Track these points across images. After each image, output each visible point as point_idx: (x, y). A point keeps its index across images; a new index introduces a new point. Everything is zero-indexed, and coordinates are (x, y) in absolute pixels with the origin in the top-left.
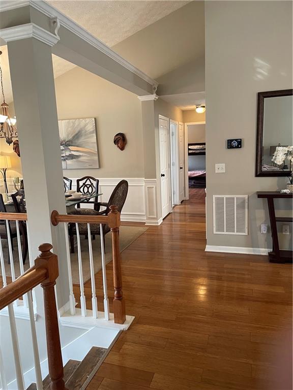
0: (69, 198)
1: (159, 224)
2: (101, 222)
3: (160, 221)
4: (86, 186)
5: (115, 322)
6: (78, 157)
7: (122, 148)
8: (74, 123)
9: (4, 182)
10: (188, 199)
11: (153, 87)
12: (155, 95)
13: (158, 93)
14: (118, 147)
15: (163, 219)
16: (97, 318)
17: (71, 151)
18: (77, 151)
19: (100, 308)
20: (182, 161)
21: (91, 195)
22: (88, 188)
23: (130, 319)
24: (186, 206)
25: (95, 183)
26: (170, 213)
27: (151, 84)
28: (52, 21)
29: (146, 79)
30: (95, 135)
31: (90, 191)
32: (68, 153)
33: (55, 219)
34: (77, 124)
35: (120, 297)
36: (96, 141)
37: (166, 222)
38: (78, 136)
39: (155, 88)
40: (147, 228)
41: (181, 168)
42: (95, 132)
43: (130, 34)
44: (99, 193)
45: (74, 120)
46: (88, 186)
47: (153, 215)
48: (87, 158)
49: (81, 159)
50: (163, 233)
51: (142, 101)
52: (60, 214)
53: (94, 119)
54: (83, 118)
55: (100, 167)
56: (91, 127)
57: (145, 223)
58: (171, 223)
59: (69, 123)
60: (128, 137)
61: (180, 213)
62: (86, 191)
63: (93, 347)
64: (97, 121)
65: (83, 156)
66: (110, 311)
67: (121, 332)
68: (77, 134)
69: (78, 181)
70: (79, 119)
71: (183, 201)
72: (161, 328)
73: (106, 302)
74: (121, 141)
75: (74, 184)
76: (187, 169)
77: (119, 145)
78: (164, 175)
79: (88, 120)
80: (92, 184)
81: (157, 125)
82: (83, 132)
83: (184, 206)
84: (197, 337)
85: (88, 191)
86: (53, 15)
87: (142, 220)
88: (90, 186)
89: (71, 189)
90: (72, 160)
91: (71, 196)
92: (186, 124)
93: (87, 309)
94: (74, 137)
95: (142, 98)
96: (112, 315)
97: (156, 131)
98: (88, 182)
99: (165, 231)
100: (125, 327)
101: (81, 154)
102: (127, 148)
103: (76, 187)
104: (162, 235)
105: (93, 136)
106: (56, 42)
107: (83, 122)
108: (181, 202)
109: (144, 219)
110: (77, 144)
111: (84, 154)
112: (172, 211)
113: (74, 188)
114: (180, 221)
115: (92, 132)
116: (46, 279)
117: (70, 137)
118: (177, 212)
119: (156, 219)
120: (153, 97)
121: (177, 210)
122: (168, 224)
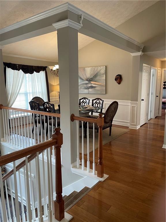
0: (86, 109)
1: (137, 129)
2: (94, 122)
3: (138, 127)
4: (97, 103)
5: (98, 176)
6: (95, 87)
7: (119, 83)
8: (94, 69)
9: (59, 99)
10: (161, 116)
11: (141, 47)
12: (141, 52)
13: (143, 51)
14: (117, 82)
15: (141, 126)
16: (89, 172)
17: (92, 84)
18: (95, 84)
19: (91, 168)
20: (158, 92)
21: (99, 108)
22: (98, 104)
23: (106, 176)
24: (159, 120)
25: (101, 102)
26: (146, 123)
27: (139, 46)
28: (80, 16)
29: (136, 43)
30: (105, 75)
31: (99, 106)
32: (90, 85)
33: (73, 118)
34: (96, 69)
35: (101, 163)
36: (105, 79)
37: (143, 128)
38: (96, 76)
39: (141, 48)
40: (129, 130)
41: (157, 96)
42: (105, 74)
43: (129, 18)
44: (103, 108)
45: (95, 67)
46: (98, 103)
47: (134, 123)
48: (100, 88)
49: (97, 88)
50: (140, 135)
51: (133, 56)
52: (75, 116)
53: (105, 67)
54: (99, 66)
55: (106, 93)
56: (103, 71)
57: (128, 127)
58: (147, 129)
59: (92, 69)
60: (123, 77)
61: (154, 124)
62: (96, 106)
63: (86, 187)
64: (107, 68)
65: (97, 87)
66: (96, 170)
67: (100, 182)
68: (95, 75)
69: (93, 100)
70: (98, 66)
71: (157, 117)
72: (121, 184)
73: (94, 164)
74: (119, 79)
75: (91, 101)
76: (161, 97)
77: (118, 81)
78: (143, 100)
79: (102, 67)
80: (100, 102)
81: (141, 70)
82: (99, 74)
83: (157, 120)
84: (142, 194)
85: (97, 106)
86: (80, 13)
87: (127, 125)
88: (99, 103)
89: (89, 104)
90: (91, 89)
91: (87, 108)
92: (163, 69)
93: (85, 166)
94: (94, 77)
95: (133, 54)
96: (96, 172)
97: (140, 73)
98: (98, 101)
99: (142, 133)
100: (102, 179)
101: (97, 86)
102: (122, 83)
103: (92, 103)
104: (139, 135)
105: (103, 76)
106: (81, 27)
107: (99, 68)
108: (156, 117)
109: (128, 125)
110: (95, 81)
111: (98, 86)
112: (147, 122)
113: (91, 104)
114: (154, 128)
115: (104, 74)
116: (56, 144)
117: (92, 77)
118: (152, 124)
119: (136, 125)
120: (140, 53)
121: (152, 122)
122: (144, 129)
